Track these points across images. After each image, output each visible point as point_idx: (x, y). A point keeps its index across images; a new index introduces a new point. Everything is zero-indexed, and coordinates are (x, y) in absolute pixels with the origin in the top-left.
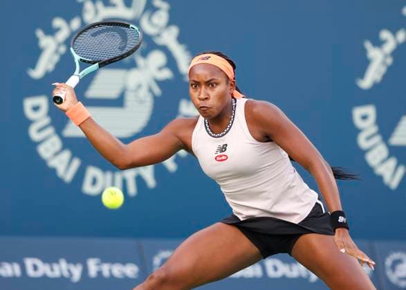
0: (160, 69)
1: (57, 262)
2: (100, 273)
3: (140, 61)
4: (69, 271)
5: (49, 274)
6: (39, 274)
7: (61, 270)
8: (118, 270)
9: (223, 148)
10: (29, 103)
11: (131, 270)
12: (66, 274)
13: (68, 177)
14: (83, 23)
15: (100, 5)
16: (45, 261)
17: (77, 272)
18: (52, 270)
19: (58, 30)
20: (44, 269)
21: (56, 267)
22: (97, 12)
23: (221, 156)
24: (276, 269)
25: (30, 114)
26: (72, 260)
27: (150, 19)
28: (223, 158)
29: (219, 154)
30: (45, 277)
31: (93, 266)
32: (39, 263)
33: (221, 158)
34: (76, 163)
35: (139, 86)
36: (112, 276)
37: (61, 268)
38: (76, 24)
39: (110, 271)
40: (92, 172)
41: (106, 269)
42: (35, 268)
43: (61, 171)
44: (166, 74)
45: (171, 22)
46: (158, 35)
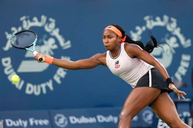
0: (53, 45)
1: (18, 120)
2: (34, 124)
3: (45, 42)
4: (23, 123)
5: (15, 124)
6: (11, 125)
7: (19, 123)
8: (41, 122)
9: (117, 63)
10: (4, 60)
11: (46, 122)
12: (21, 124)
13: (20, 88)
14: (23, 28)
15: (29, 21)
16: (13, 120)
17: (25, 124)
18: (16, 123)
19: (13, 32)
20: (13, 123)
21: (17, 122)
22: (28, 24)
23: (117, 66)
24: (101, 119)
25: (4, 64)
26: (23, 119)
27: (48, 26)
28: (118, 66)
29: (116, 65)
30: (13, 126)
31: (31, 121)
32: (11, 121)
33: (117, 67)
34: (23, 82)
35: (45, 52)
36: (39, 125)
37: (20, 122)
38: (20, 29)
39: (38, 123)
40: (29, 85)
41: (36, 122)
42: (10, 123)
43: (17, 85)
44: (55, 47)
45: (56, 27)
46: (52, 32)
